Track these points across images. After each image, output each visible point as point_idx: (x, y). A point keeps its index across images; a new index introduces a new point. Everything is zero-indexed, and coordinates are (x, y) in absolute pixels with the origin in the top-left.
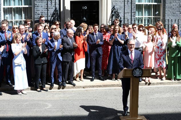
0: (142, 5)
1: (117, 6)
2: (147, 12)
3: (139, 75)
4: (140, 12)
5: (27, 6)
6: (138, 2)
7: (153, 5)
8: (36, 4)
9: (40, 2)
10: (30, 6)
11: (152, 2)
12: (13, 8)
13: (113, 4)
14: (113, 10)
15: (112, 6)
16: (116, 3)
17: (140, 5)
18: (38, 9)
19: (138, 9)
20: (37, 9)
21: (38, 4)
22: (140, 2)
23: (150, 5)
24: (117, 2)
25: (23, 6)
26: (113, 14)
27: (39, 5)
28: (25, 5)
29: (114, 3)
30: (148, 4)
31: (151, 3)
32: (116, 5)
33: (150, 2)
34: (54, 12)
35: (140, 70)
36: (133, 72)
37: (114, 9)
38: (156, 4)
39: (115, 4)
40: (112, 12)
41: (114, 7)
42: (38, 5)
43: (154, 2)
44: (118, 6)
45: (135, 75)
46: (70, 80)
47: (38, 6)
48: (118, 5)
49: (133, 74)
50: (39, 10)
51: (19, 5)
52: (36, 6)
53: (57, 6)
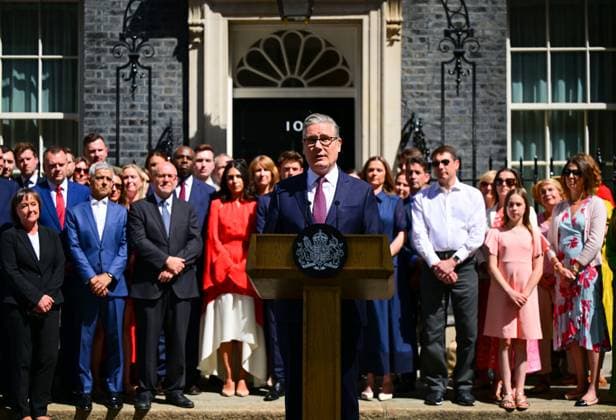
0: (542, 112)
1: (426, 116)
2: (562, 144)
3: (330, 265)
4: (534, 146)
5: (59, 116)
6: (524, 102)
7: (591, 112)
8: (91, 106)
9: (105, 98)
10: (71, 116)
11: (584, 100)
12: (5, 126)
13: (409, 107)
14: (407, 130)
15: (403, 116)
16: (423, 104)
17: (531, 113)
18: (98, 127)
19: (525, 132)
20: (91, 123)
21: (96, 103)
22: (532, 101)
23: (575, 112)
24: (425, 100)
25: (43, 114)
26: (409, 147)
27: (103, 110)
28: (52, 110)
29: (411, 101)
30: (567, 111)
31: (579, 106)
32: (423, 111)
33: (575, 101)
34: (164, 140)
35: (330, 238)
36: (295, 248)
37: (411, 129)
38: (602, 106)
39: (417, 106)
40: (404, 139)
41: (411, 122)
42: (99, 107)
43: (592, 101)
44: (432, 117)
45: (309, 265)
46: (173, 387)
47: (97, 114)
48: (429, 111)
49: (296, 258)
50: (103, 127)
51: (28, 109)
52: (88, 113)
53: (175, 114)
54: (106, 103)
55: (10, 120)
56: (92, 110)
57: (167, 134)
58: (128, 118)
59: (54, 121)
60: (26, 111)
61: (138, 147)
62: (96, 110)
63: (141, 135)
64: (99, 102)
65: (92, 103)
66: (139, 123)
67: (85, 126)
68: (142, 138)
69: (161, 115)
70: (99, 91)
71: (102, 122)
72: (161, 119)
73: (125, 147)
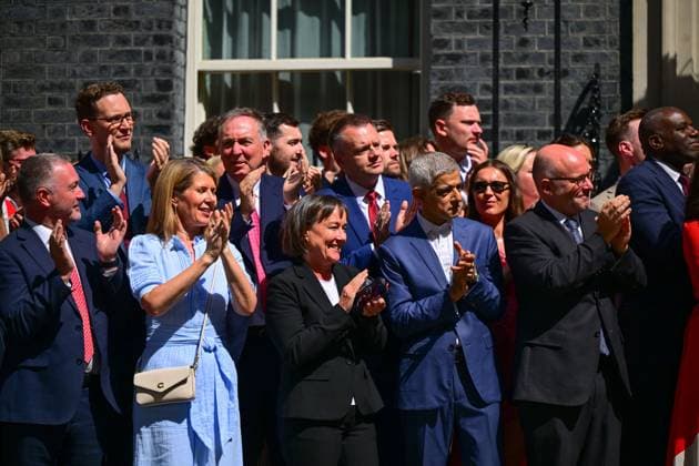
5: (385, 63)
8: (444, 44)
9: (470, 28)
10: (406, 63)
12: (282, 83)
18: (458, 82)
20: (445, 75)
21: (453, 37)
25: (354, 61)
27: (467, 50)
28: (371, 52)
34: (584, 106)
42: (459, 44)
47: (455, 58)
51: (326, 52)
52: (437, 57)
53: (605, 55)
54: (471, 37)
55: (292, 73)
56: (446, 51)
57: (589, 95)
58: (514, 66)
59: (374, 72)
60: (322, 56)
61: (534, 121)
62: (454, 51)
63: (538, 97)
64: (460, 37)
65: (446, 37)
66: (536, 74)
67: (433, 82)
68: (542, 101)
69: (577, 58)
70: (459, 14)
71: (466, 73)
72: (579, 65)
73: (509, 121)
